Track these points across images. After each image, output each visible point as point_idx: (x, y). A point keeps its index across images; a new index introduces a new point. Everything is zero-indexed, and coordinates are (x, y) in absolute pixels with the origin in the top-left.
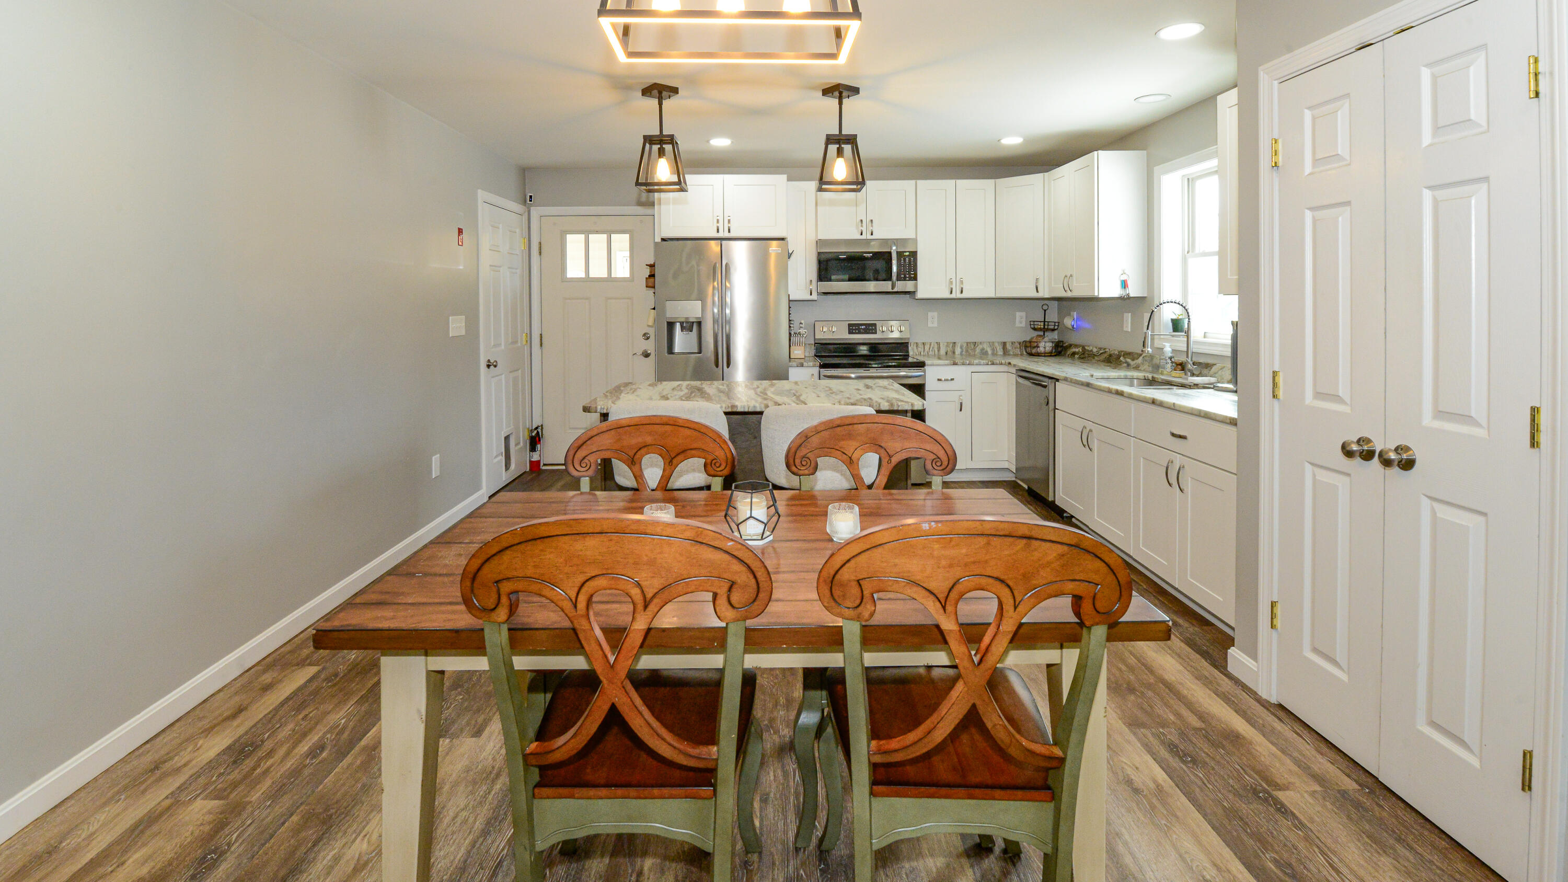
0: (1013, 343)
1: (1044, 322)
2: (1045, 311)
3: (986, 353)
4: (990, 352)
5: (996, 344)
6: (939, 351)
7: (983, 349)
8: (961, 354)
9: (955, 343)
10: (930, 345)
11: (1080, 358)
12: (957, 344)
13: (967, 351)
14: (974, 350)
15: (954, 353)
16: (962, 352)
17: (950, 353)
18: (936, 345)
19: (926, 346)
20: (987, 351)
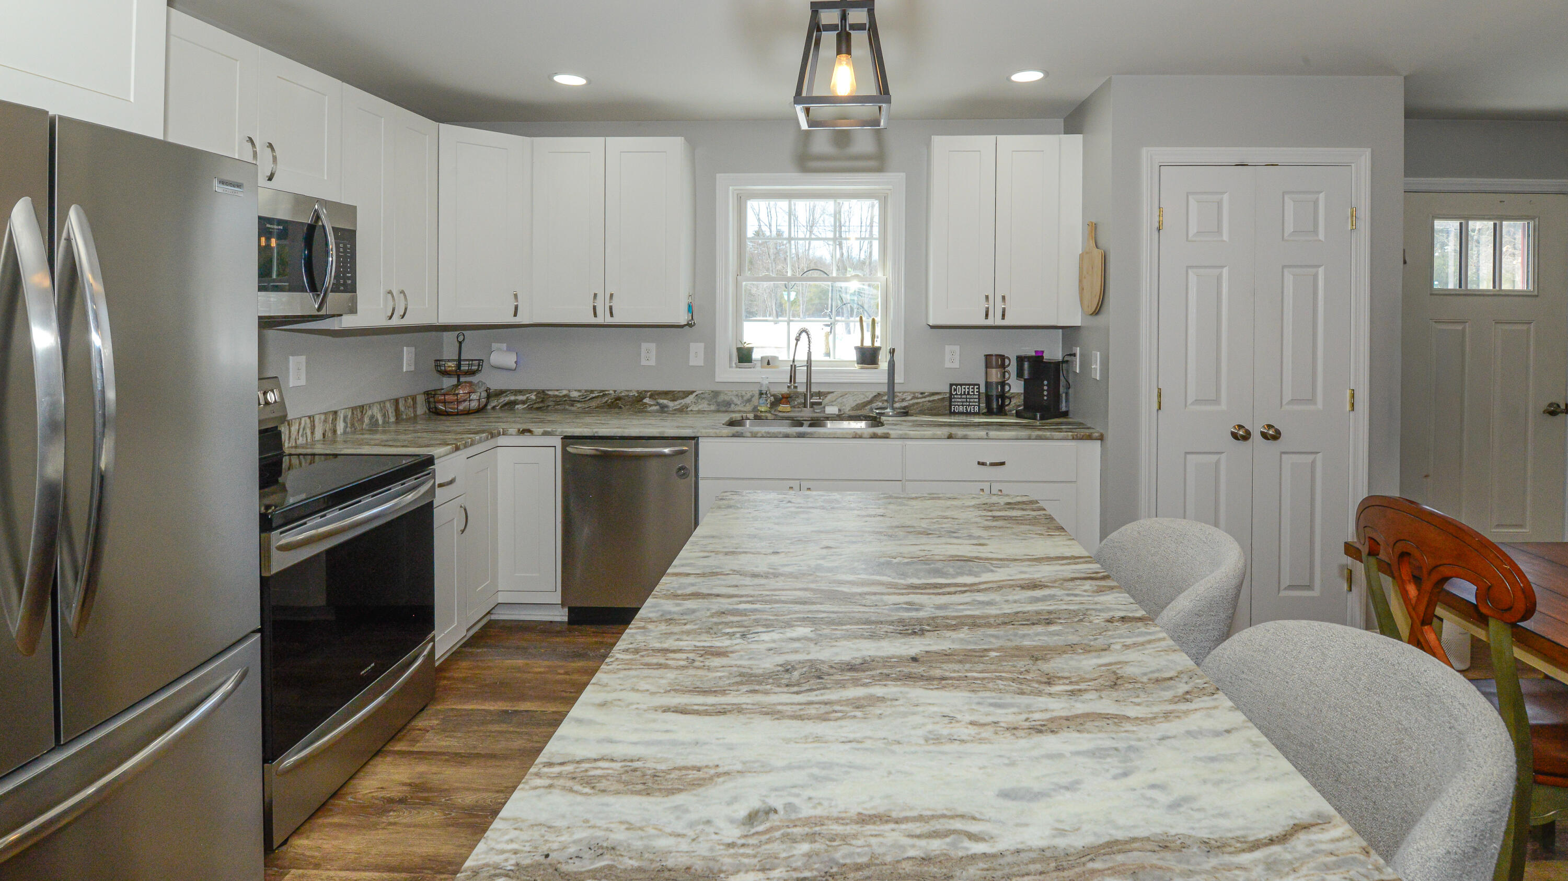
0: (406, 399)
1: (459, 360)
2: (460, 343)
3: (374, 423)
4: (380, 422)
5: (388, 405)
6: (313, 433)
7: (372, 417)
8: (345, 432)
9: (335, 413)
10: (300, 424)
11: (530, 409)
12: (339, 413)
13: (353, 425)
14: (361, 420)
15: (335, 431)
16: (346, 427)
17: (329, 434)
18: (308, 421)
19: (293, 429)
20: (377, 420)
